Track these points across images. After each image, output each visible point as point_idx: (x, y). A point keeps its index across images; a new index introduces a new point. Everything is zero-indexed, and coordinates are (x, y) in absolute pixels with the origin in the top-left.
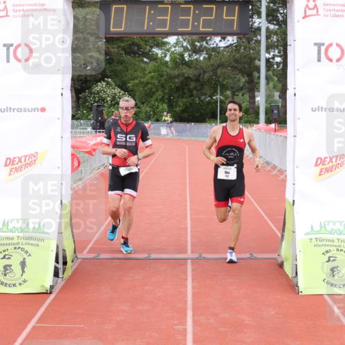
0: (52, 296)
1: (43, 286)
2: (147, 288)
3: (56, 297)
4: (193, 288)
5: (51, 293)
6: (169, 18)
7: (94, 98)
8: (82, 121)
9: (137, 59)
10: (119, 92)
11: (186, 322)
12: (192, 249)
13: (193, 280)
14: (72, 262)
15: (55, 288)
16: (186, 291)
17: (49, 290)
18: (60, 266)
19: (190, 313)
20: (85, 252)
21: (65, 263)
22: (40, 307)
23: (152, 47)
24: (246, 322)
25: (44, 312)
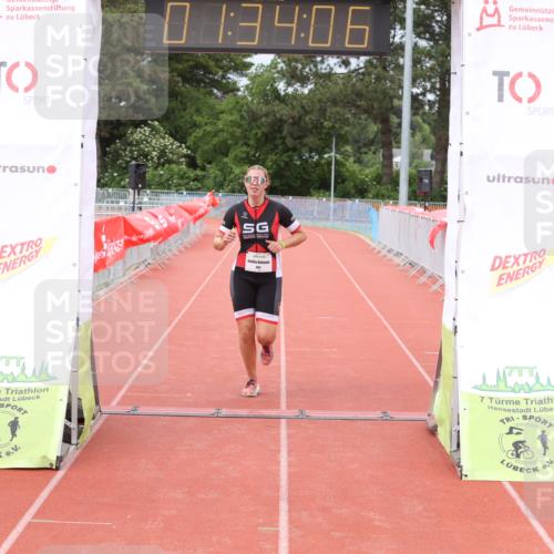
0: (60, 474)
1: (44, 457)
2: (215, 464)
3: (66, 474)
4: (290, 464)
5: (57, 469)
6: (258, 25)
7: (131, 152)
8: (110, 190)
9: (202, 90)
10: (172, 144)
11: (277, 521)
12: (287, 402)
13: (290, 452)
14: (93, 418)
15: (65, 460)
16: (279, 470)
17: (54, 463)
18: (74, 425)
19: (284, 506)
20: (114, 403)
21: (81, 421)
22: (40, 492)
23: (226, 71)
24: (376, 523)
25: (47, 501)
